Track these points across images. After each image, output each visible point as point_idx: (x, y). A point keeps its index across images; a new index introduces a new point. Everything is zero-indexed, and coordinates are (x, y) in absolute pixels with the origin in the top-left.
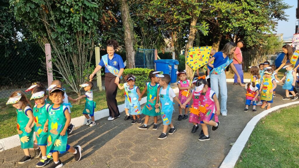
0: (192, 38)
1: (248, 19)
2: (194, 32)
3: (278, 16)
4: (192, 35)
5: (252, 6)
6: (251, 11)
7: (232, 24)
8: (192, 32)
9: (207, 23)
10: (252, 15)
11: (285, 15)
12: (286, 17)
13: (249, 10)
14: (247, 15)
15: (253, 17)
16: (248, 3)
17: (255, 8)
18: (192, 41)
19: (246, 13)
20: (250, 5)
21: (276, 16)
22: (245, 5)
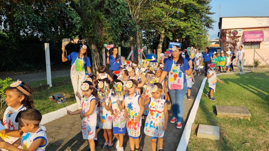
0: (162, 41)
1: (194, 31)
2: (163, 37)
3: (208, 26)
4: (162, 39)
5: (196, 24)
6: (195, 27)
7: (186, 34)
8: (162, 37)
9: (171, 33)
10: (196, 29)
11: (212, 26)
12: (212, 27)
13: (195, 26)
14: (194, 29)
15: (196, 30)
16: (194, 22)
17: (198, 25)
18: (162, 43)
19: (193, 28)
20: (195, 23)
21: (207, 25)
22: (192, 23)
